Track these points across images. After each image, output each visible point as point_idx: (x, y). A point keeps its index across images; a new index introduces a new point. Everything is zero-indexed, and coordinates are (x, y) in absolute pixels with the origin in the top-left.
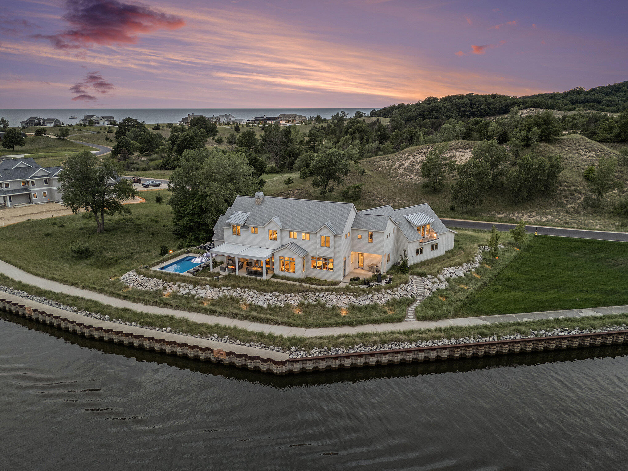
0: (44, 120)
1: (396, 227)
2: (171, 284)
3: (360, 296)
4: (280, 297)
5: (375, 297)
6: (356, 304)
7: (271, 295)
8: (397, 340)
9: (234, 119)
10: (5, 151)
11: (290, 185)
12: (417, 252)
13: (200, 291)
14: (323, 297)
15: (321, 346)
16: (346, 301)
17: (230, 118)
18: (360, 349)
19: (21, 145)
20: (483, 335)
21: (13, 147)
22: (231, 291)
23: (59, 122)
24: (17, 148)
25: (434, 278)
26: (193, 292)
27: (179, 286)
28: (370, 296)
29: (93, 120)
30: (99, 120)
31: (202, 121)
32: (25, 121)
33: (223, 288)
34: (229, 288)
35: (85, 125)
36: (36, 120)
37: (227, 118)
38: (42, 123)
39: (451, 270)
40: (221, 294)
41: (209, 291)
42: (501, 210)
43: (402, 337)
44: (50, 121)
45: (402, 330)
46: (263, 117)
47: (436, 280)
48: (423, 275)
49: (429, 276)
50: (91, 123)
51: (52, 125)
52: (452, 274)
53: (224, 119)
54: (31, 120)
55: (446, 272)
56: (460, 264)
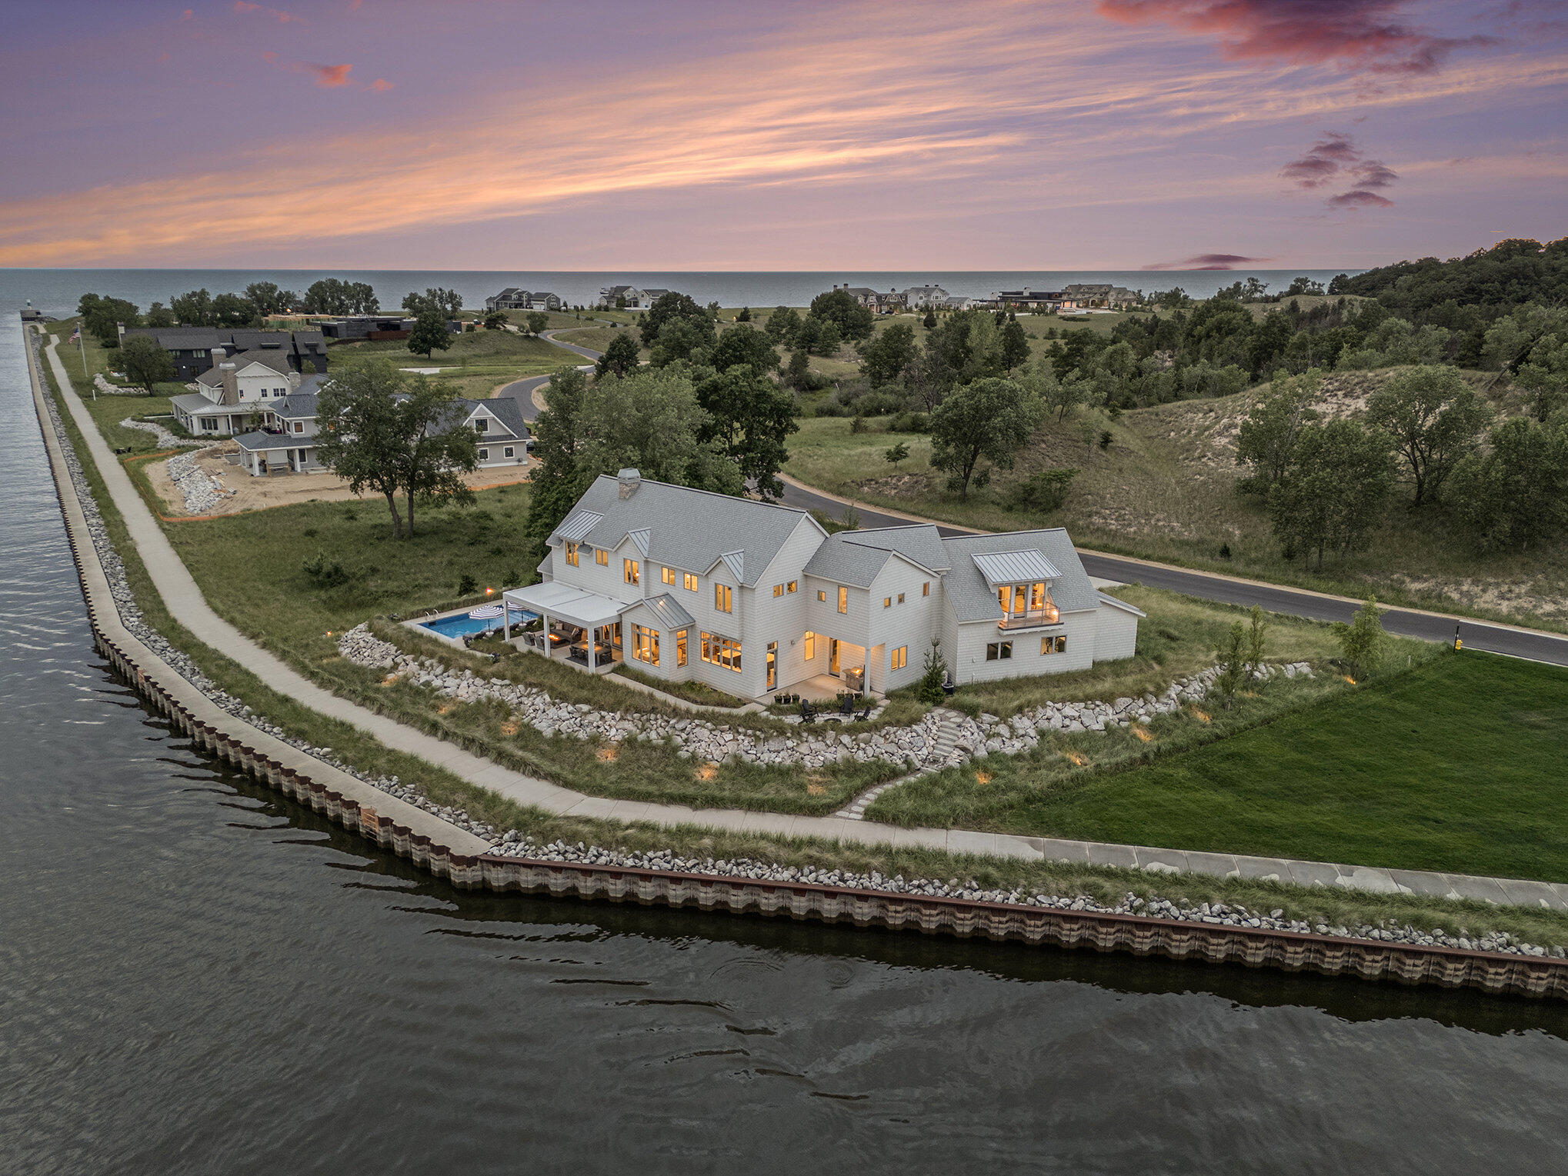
0: (529, 295)
1: (934, 584)
2: (409, 658)
3: (766, 740)
4: (590, 718)
5: (804, 748)
6: (747, 758)
7: (570, 708)
8: (756, 856)
9: (945, 299)
10: (413, 359)
11: (900, 463)
12: (992, 654)
13: (451, 682)
14: (683, 730)
15: (571, 838)
16: (731, 748)
17: (934, 294)
18: (657, 862)
19: (445, 349)
20: (987, 882)
21: (428, 352)
22: (506, 691)
23: (558, 300)
24: (435, 353)
25: (997, 724)
26: (437, 683)
27: (422, 665)
28: (790, 744)
29: (627, 298)
30: (639, 298)
32: (494, 298)
33: (494, 680)
34: (507, 682)
35: (607, 309)
36: (514, 296)
37: (929, 295)
38: (525, 303)
39: (1069, 710)
40: (484, 693)
41: (464, 684)
42: (1426, 571)
43: (784, 853)
44: (540, 297)
45: (789, 836)
46: (1022, 293)
47: (1003, 729)
48: (972, 711)
49: (986, 717)
50: (622, 304)
51: (543, 307)
52: (1067, 722)
53: (921, 298)
54: (505, 296)
55: (1049, 713)
56: (1109, 698)
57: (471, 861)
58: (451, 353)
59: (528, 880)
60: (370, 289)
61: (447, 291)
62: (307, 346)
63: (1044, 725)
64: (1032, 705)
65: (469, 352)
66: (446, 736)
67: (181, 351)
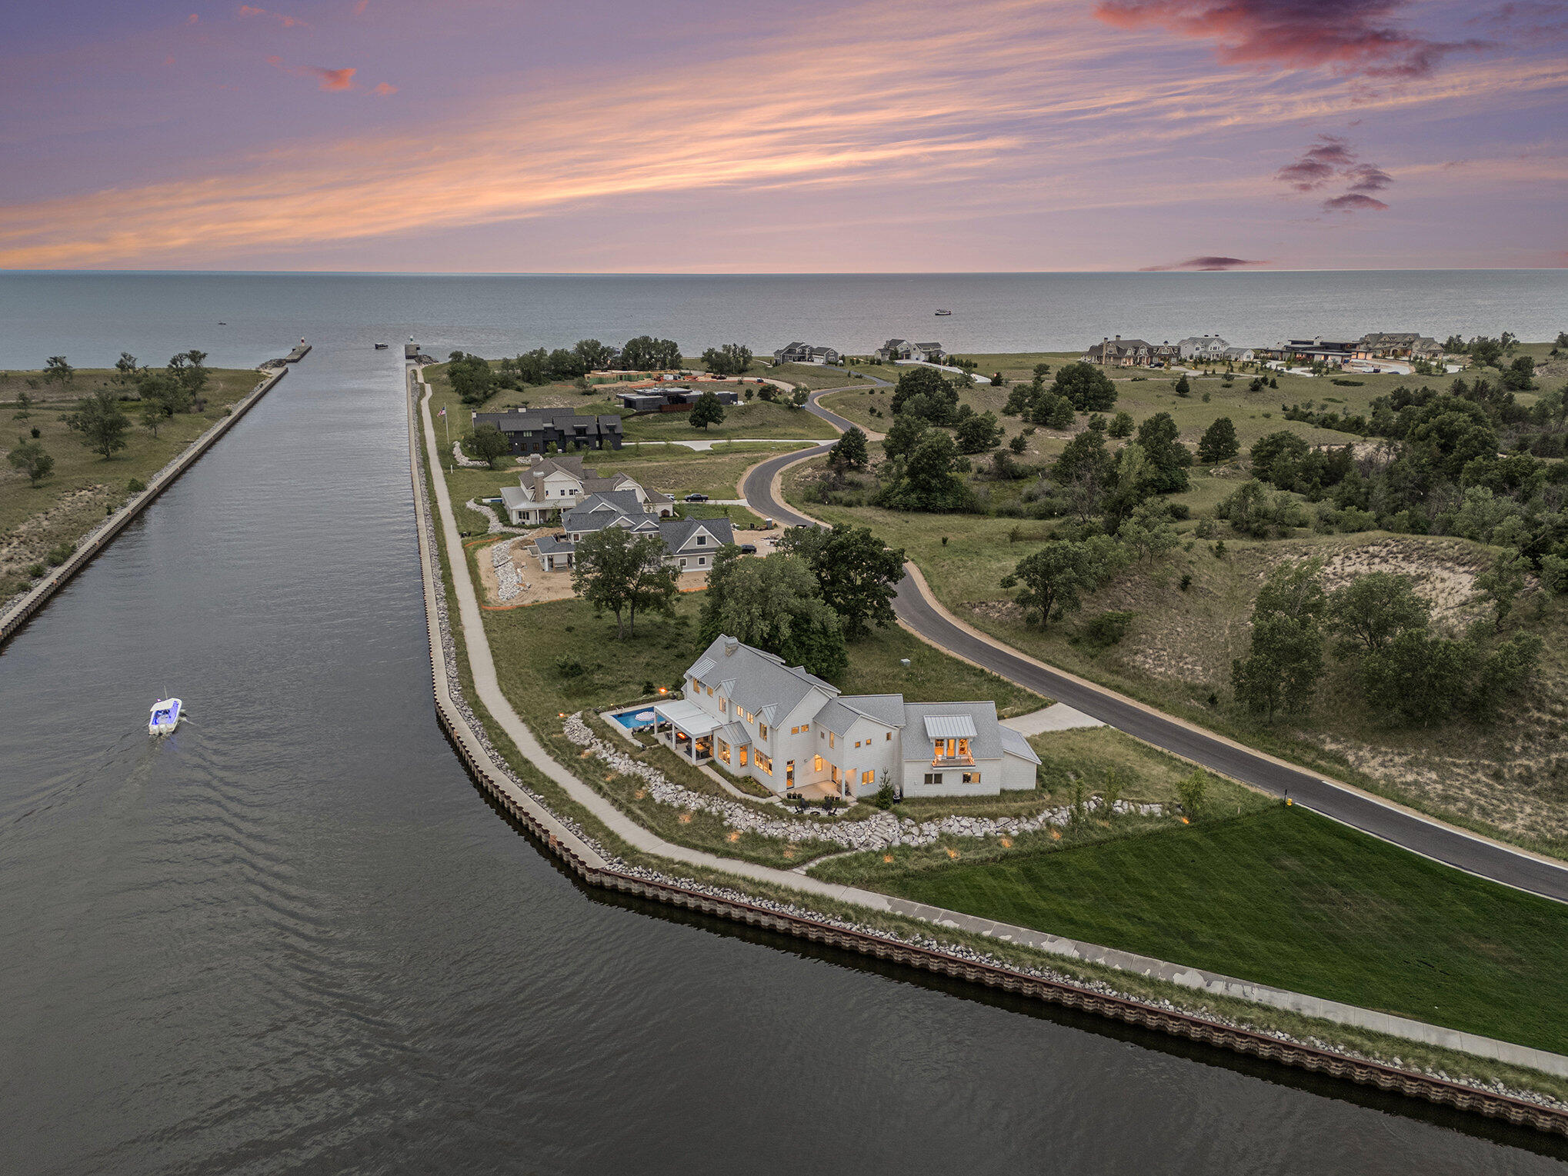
0: (812, 350)
1: (894, 734)
2: (598, 740)
3: (772, 821)
4: (682, 794)
5: (791, 829)
6: (759, 831)
7: (673, 787)
8: (735, 888)
9: (1223, 349)
10: (692, 431)
11: (1010, 589)
12: (928, 779)
13: (617, 760)
14: (730, 809)
15: (646, 866)
16: (752, 823)
17: (1213, 345)
18: (684, 884)
19: (718, 422)
20: (846, 918)
21: (705, 425)
22: (644, 770)
23: (836, 354)
24: (711, 425)
25: (912, 826)
26: (610, 760)
27: (604, 746)
28: (784, 825)
29: (900, 351)
30: (912, 350)
31: (1082, 374)
32: (782, 351)
33: (639, 762)
34: (646, 764)
35: (879, 363)
36: (798, 350)
37: (1206, 346)
38: (807, 357)
39: (965, 822)
40: (633, 769)
41: (623, 763)
43: (750, 889)
44: (821, 351)
45: (757, 879)
46: (1312, 343)
47: (915, 830)
48: (900, 817)
49: (908, 821)
50: (895, 355)
51: (822, 361)
52: (962, 829)
53: (1197, 349)
54: (790, 350)
55: (951, 823)
56: (994, 817)
57: (595, 871)
58: (725, 425)
59: (622, 885)
60: (675, 345)
61: (740, 346)
62: (607, 427)
63: (945, 829)
64: (939, 816)
65: (740, 423)
66: (605, 795)
67: (515, 432)
